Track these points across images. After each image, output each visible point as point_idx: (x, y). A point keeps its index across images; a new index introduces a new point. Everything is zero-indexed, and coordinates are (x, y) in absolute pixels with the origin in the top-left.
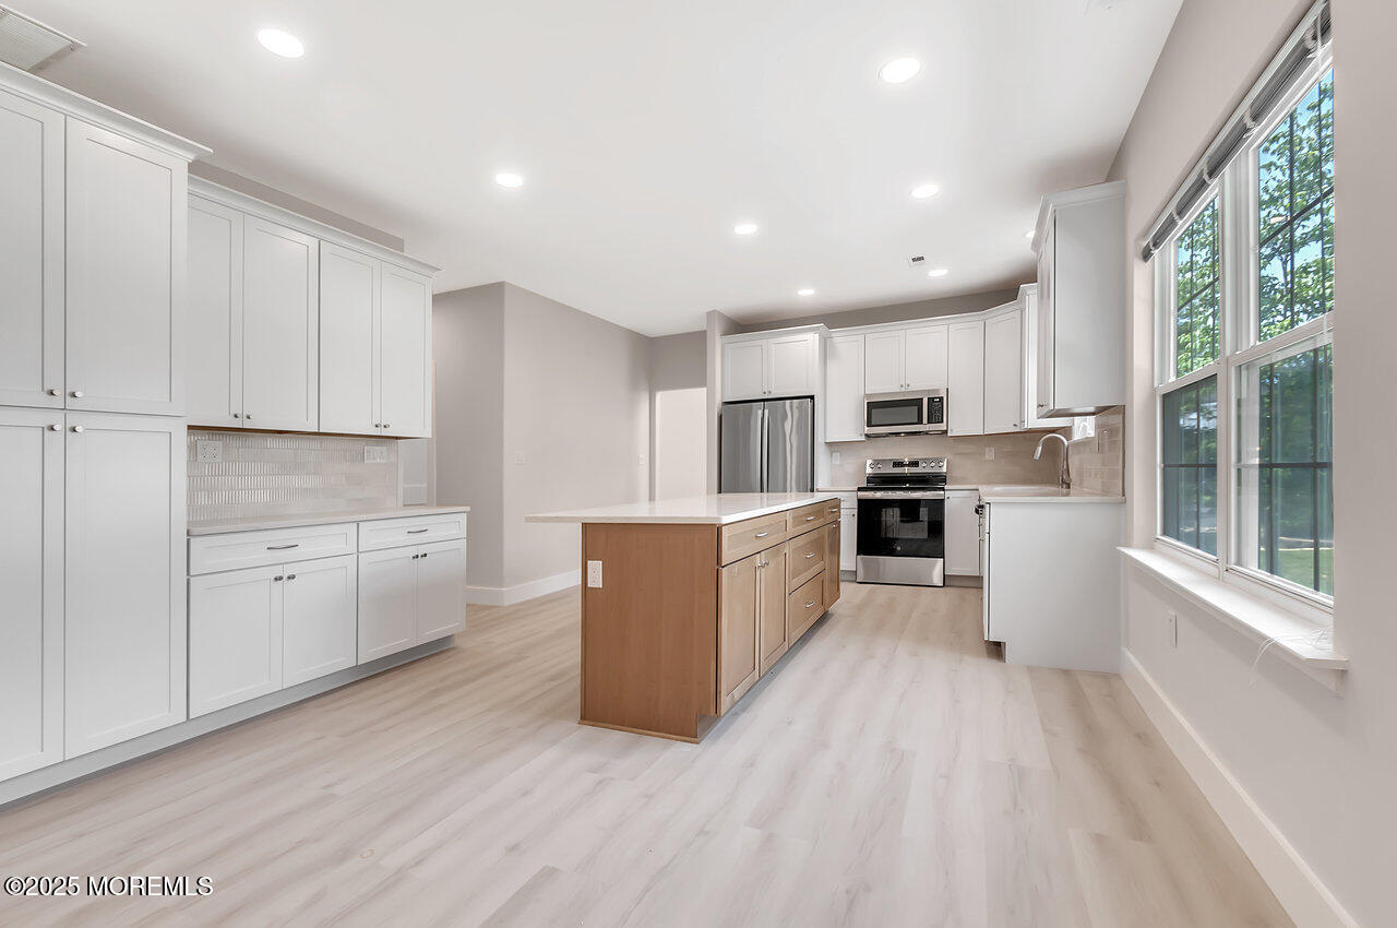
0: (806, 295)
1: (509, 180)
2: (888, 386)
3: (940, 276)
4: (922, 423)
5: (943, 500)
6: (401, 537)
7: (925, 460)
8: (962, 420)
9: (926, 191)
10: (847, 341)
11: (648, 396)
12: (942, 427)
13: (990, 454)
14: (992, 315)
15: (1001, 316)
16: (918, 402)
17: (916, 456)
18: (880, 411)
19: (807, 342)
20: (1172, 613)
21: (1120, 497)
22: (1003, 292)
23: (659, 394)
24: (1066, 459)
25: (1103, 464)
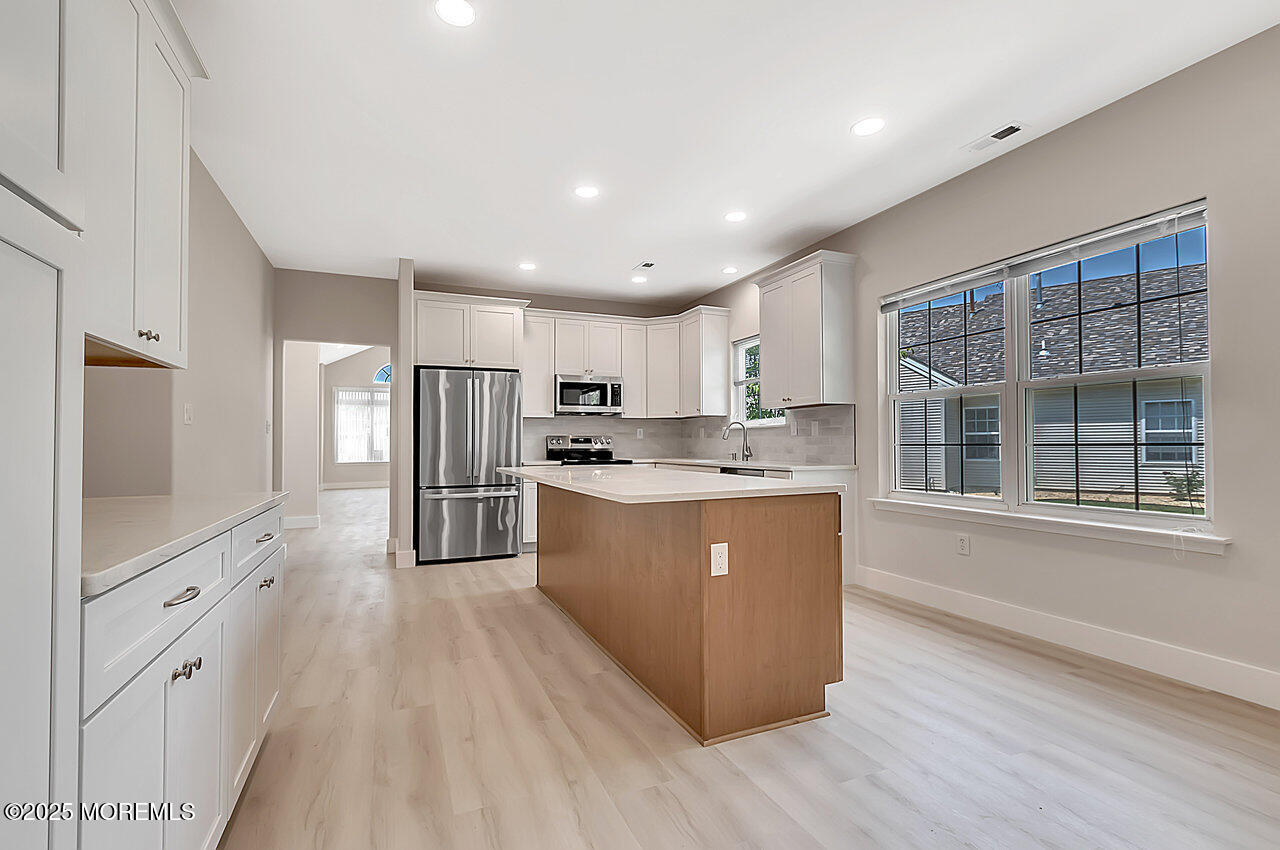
2: (576, 370)
3: (641, 284)
4: (606, 405)
6: (254, 553)
7: (596, 437)
8: (631, 408)
10: (540, 320)
11: (275, 341)
12: (618, 409)
13: (640, 433)
14: (654, 322)
16: (602, 388)
17: (587, 434)
18: (570, 390)
23: (286, 342)
24: (745, 439)
25: (807, 443)
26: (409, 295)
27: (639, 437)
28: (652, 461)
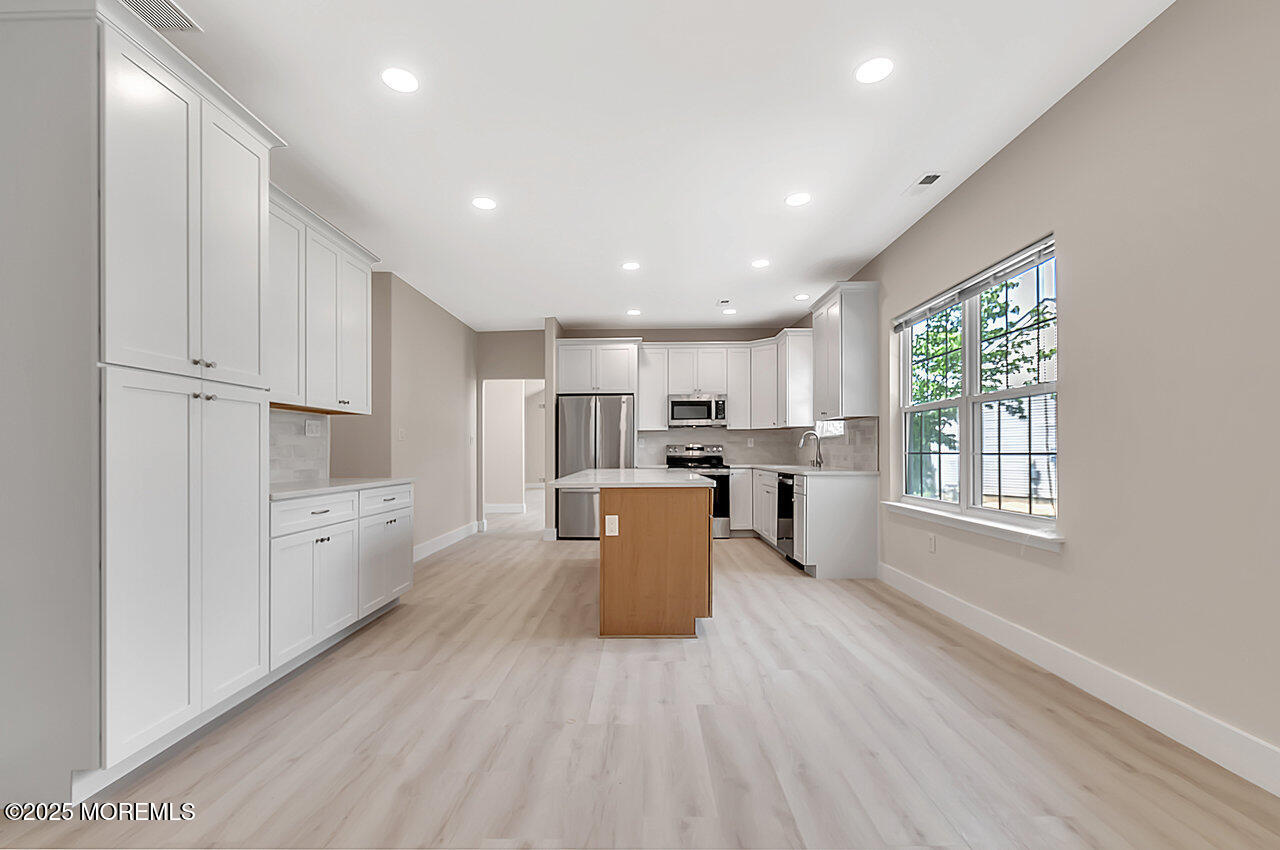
0: (634, 314)
1: (485, 203)
2: (685, 391)
3: (731, 315)
4: (710, 419)
5: (728, 476)
6: (381, 505)
7: (708, 446)
8: (735, 420)
9: (761, 264)
10: (655, 351)
11: (475, 382)
12: (724, 422)
14: (755, 344)
15: (764, 348)
16: (708, 404)
18: (680, 407)
19: (628, 349)
20: (932, 535)
21: (876, 472)
22: (767, 330)
23: (485, 382)
24: (819, 448)
25: (855, 452)
26: (553, 343)
27: (749, 446)
28: (749, 466)
